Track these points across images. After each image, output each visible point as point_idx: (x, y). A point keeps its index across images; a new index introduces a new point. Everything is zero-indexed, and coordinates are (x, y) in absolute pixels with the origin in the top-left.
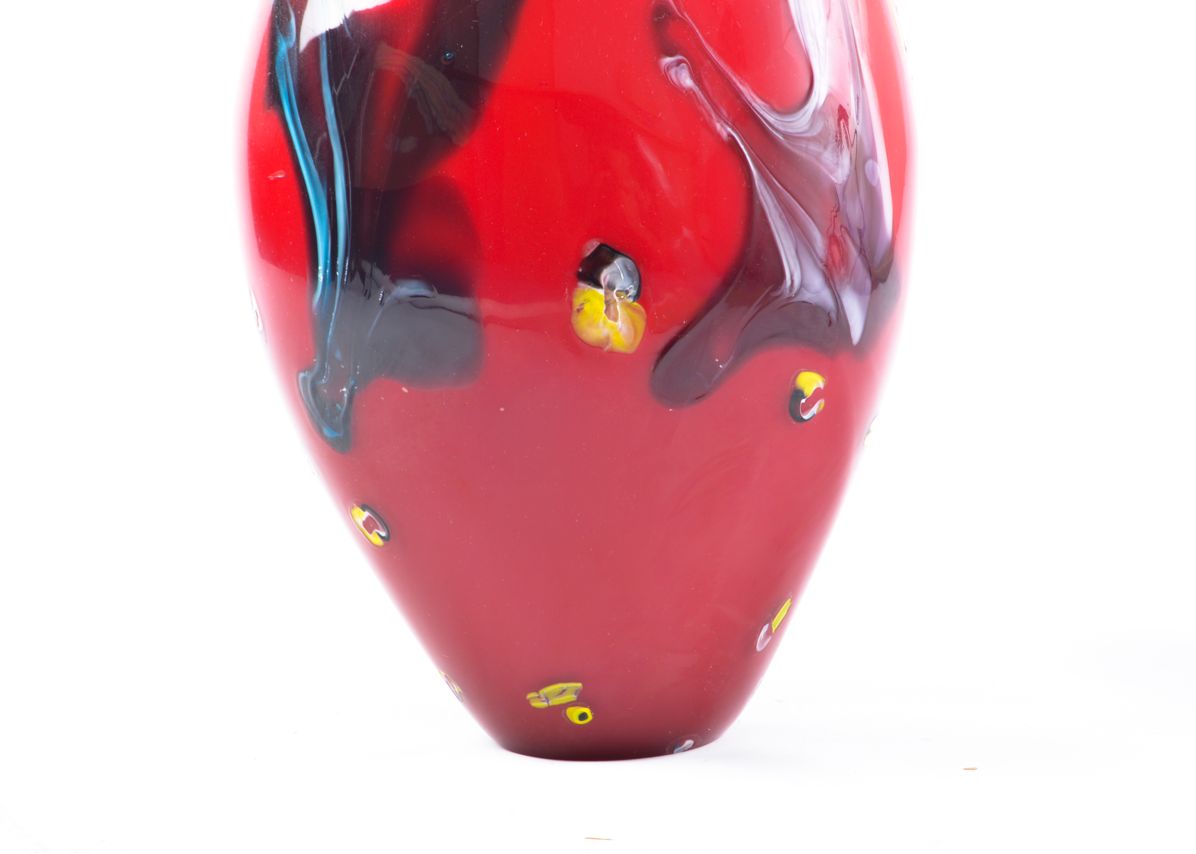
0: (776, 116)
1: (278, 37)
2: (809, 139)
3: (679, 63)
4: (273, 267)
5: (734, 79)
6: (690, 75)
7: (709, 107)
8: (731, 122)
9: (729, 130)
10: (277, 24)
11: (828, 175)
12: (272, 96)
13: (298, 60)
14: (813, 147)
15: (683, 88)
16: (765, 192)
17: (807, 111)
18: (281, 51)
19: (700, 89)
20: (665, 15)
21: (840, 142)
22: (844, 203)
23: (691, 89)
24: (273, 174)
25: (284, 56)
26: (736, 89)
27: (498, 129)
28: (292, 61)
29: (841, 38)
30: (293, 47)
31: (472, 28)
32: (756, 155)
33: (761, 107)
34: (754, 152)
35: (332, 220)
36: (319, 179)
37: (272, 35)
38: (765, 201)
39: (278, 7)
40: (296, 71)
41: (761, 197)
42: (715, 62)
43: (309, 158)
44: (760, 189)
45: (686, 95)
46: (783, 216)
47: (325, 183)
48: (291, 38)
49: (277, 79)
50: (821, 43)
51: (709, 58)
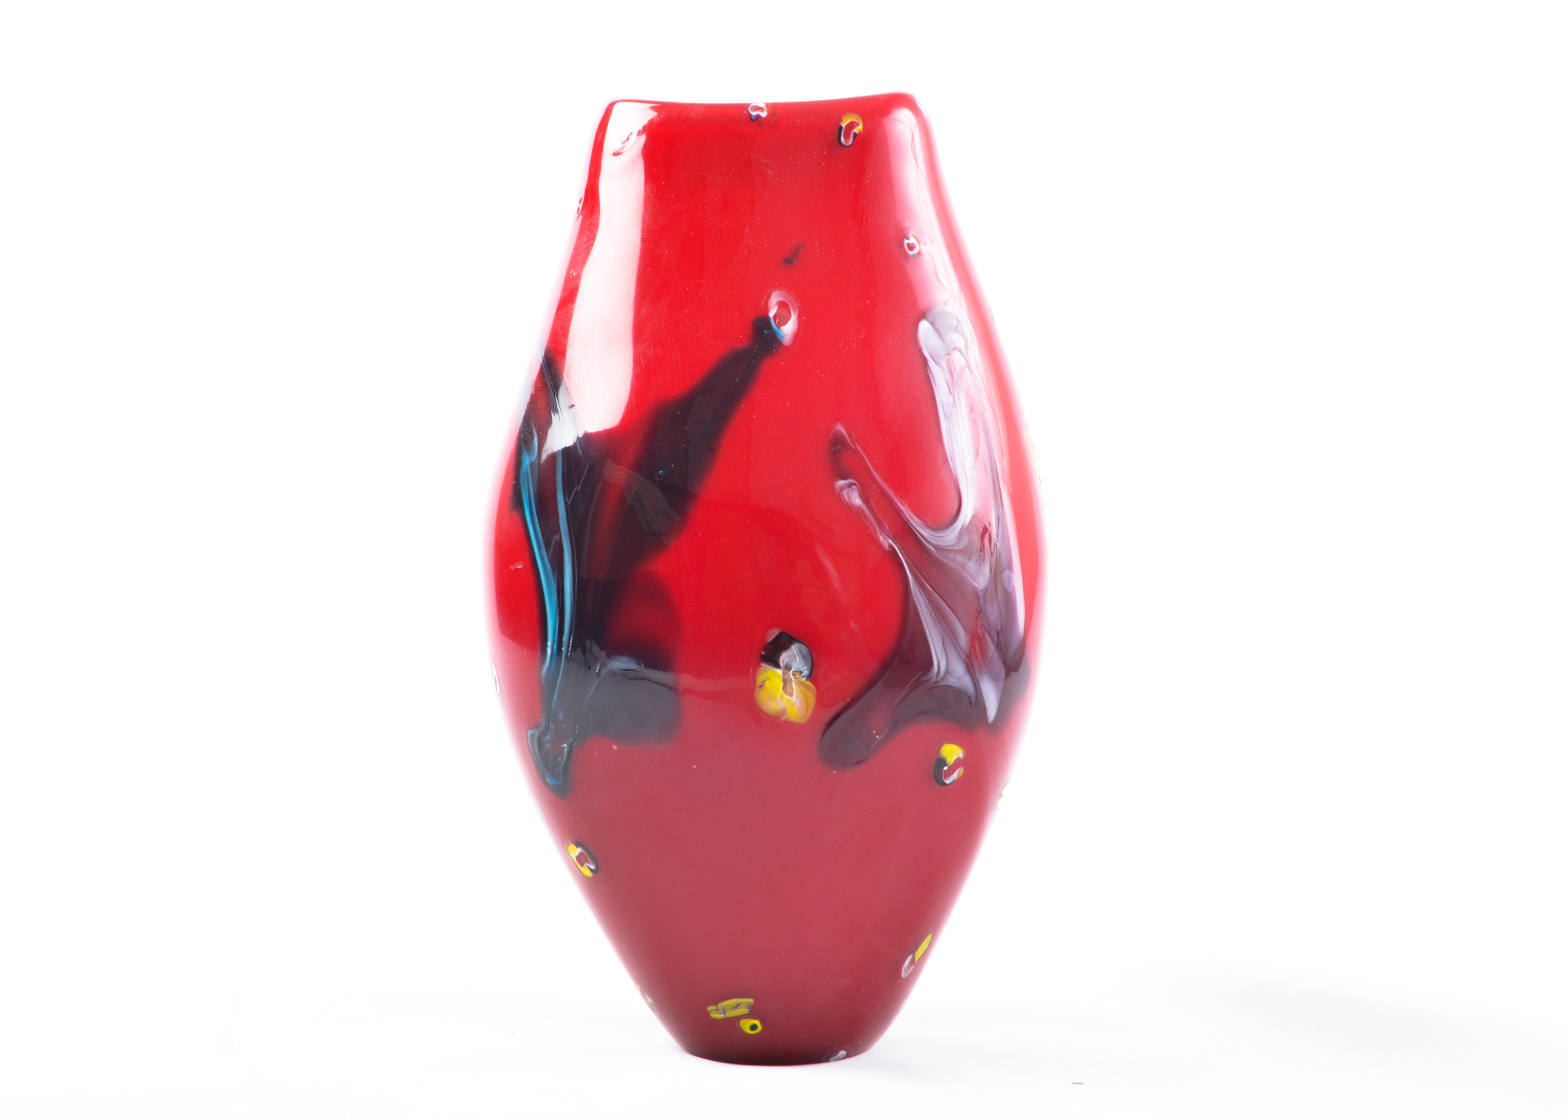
0: (929, 531)
1: (523, 452)
2: (956, 552)
3: (850, 485)
4: (510, 642)
5: (896, 500)
6: (859, 496)
7: (874, 522)
8: (892, 535)
9: (890, 541)
10: (522, 442)
11: (971, 581)
12: (516, 501)
13: (538, 472)
14: (960, 558)
15: (853, 506)
16: (918, 594)
17: (956, 527)
18: (525, 464)
19: (867, 507)
20: (841, 446)
21: (983, 554)
22: (985, 605)
23: (860, 507)
24: (514, 565)
25: (527, 468)
26: (897, 508)
28: (533, 473)
29: (986, 469)
30: (535, 462)
31: (682, 450)
32: (913, 563)
33: (917, 524)
34: (911, 560)
35: (560, 604)
36: (551, 570)
37: (518, 450)
38: (918, 601)
39: (524, 428)
40: (537, 480)
41: (915, 598)
42: (880, 485)
43: (544, 553)
44: (914, 590)
45: (856, 512)
46: (933, 614)
47: (556, 574)
48: (534, 454)
49: (520, 487)
50: (969, 473)
51: (876, 482)
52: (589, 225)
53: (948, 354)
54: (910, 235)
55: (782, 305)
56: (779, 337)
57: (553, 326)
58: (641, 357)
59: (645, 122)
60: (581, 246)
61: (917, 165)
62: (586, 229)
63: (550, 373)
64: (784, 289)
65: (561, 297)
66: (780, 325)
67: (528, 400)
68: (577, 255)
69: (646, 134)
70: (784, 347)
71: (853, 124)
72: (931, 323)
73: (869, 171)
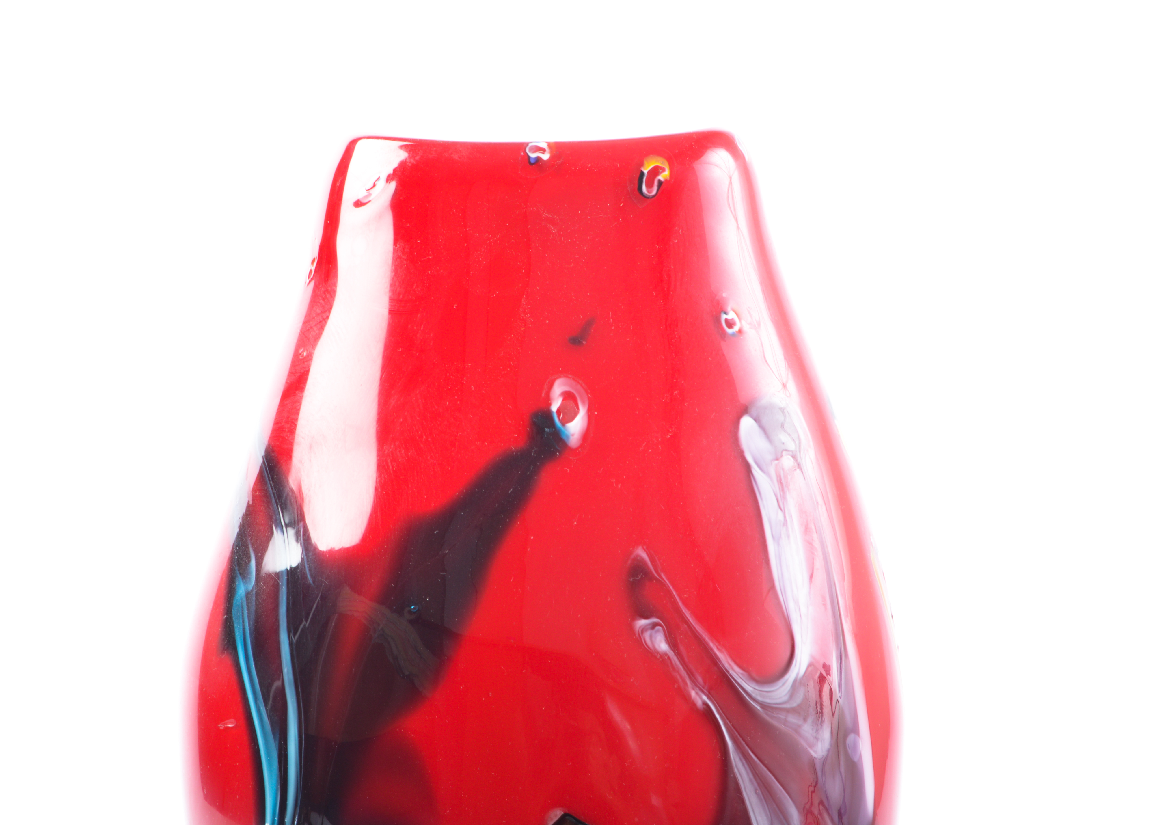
0: (754, 685)
1: (237, 579)
2: (788, 711)
3: (654, 626)
4: (218, 815)
5: (711, 644)
6: (665, 639)
7: (684, 673)
8: (707, 690)
9: (705, 698)
10: (236, 565)
11: (807, 748)
12: (227, 640)
13: (256, 604)
14: (792, 719)
15: (658, 653)
16: (740, 765)
17: (787, 680)
18: (239, 594)
19: (675, 654)
20: (642, 576)
21: (820, 715)
22: (824, 779)
23: (666, 654)
24: (223, 723)
25: (241, 599)
26: (713, 655)
27: (461, 687)
28: (250, 605)
29: (824, 605)
30: (252, 591)
31: (439, 580)
32: (733, 725)
33: (739, 676)
34: (730, 722)
35: (282, 775)
36: (271, 730)
37: (231, 576)
38: (740, 774)
39: (239, 548)
40: (254, 616)
41: (736, 770)
42: (691, 626)
43: (261, 708)
44: (734, 760)
45: (660, 660)
46: (759, 791)
47: (278, 736)
48: (250, 581)
49: (233, 623)
50: (803, 610)
51: (686, 621)
52: (324, 293)
53: (777, 459)
54: (729, 309)
55: (568, 396)
56: (564, 437)
57: (276, 419)
58: (389, 461)
59: (395, 165)
60: (314, 318)
61: (738, 227)
62: (320, 298)
63: (272, 478)
64: (570, 376)
65: (287, 382)
66: (564, 422)
67: (243, 510)
68: (309, 330)
69: (397, 183)
70: (570, 449)
71: (658, 170)
72: (755, 420)
73: (677, 228)
